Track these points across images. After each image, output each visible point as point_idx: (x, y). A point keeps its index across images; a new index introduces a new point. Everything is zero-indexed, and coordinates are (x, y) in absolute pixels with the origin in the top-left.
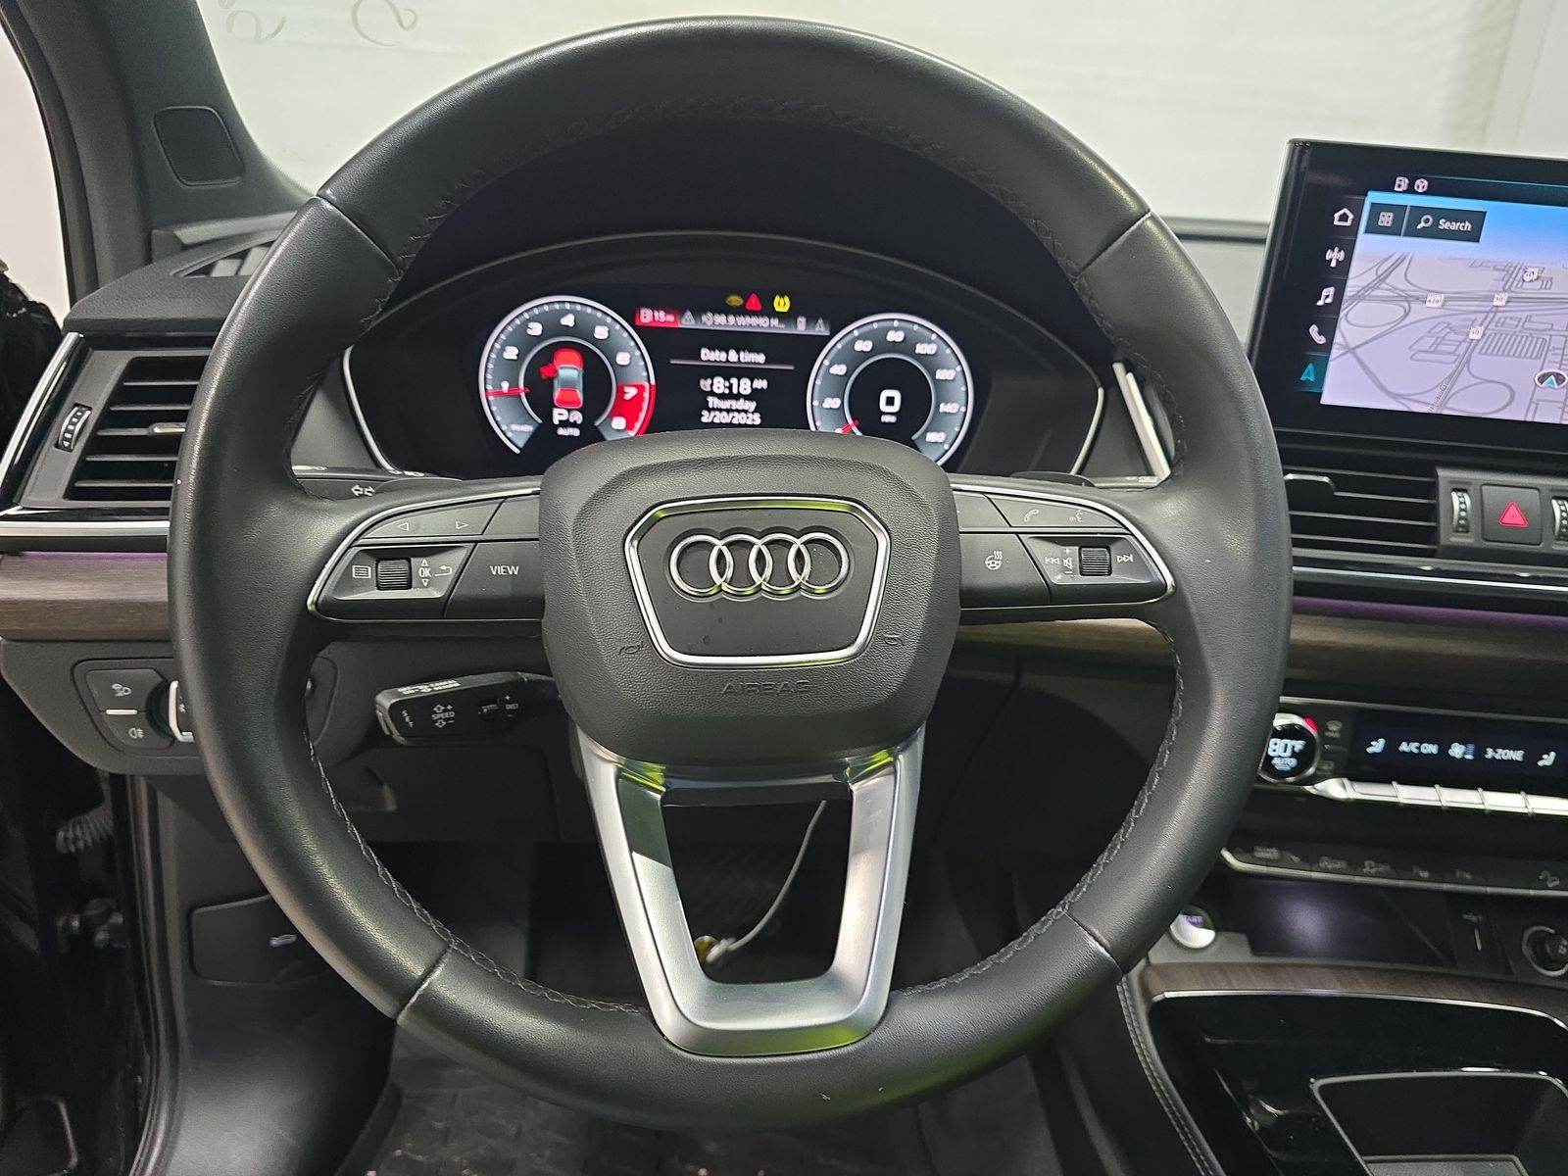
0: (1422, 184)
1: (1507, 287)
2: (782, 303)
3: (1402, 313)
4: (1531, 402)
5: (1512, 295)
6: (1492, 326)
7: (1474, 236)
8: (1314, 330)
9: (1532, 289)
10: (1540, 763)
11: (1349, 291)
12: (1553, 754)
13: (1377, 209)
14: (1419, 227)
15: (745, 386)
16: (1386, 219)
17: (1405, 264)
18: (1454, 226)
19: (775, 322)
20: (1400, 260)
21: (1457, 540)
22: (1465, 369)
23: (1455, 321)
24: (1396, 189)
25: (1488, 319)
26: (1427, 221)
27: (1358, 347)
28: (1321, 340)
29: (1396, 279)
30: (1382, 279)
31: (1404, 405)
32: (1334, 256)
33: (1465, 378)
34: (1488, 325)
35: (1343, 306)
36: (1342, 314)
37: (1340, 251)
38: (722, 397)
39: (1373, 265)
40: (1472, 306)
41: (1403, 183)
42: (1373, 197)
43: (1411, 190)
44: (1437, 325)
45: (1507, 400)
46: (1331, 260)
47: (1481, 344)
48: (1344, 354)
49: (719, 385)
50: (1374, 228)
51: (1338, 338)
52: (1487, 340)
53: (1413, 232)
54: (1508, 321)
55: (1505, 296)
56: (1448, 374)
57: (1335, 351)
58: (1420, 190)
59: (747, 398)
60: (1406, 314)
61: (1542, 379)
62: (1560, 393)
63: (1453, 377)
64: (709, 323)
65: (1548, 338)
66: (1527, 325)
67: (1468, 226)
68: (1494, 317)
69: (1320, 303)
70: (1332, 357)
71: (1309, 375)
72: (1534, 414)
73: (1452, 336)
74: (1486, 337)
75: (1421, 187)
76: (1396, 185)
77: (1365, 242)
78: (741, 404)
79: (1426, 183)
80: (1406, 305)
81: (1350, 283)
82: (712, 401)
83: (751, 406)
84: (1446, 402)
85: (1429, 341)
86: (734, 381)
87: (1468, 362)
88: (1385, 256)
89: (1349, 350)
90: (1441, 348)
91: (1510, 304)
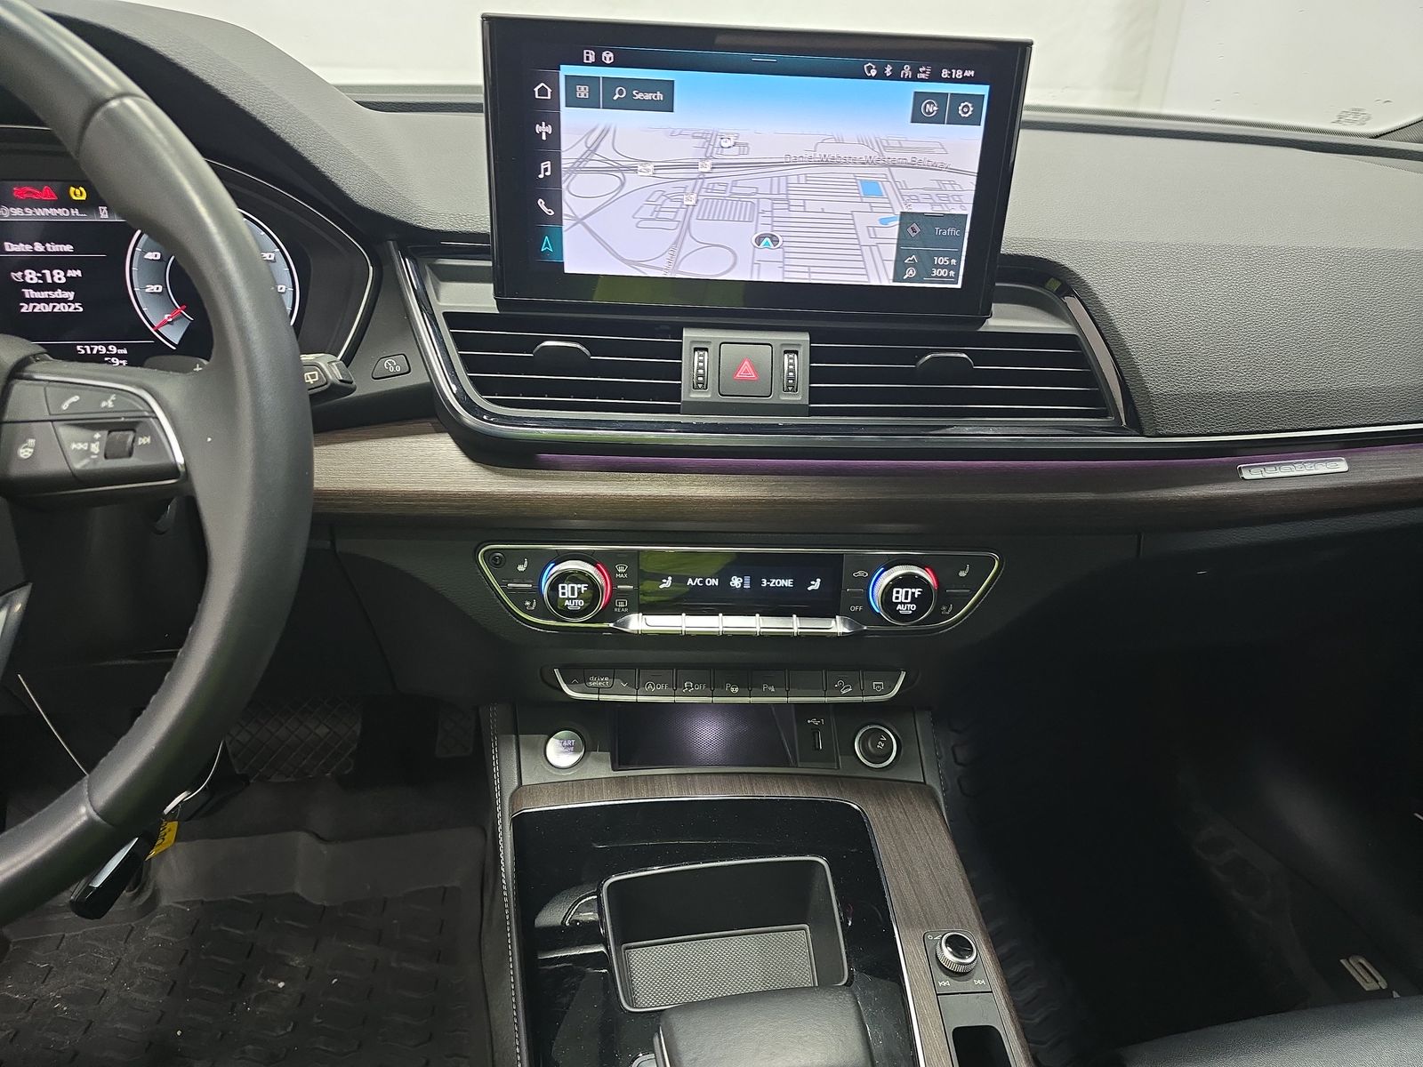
0: (608, 56)
1: (708, 155)
2: (78, 192)
3: (619, 184)
4: (753, 263)
5: (715, 161)
6: (703, 192)
7: (667, 106)
8: (541, 203)
9: (732, 155)
10: (809, 589)
11: (565, 164)
12: (819, 580)
13: (572, 81)
14: (615, 98)
15: (59, 276)
16: (583, 92)
17: (610, 135)
18: (648, 96)
19: (75, 212)
20: (605, 132)
21: (697, 396)
22: (688, 235)
23: (669, 188)
24: (585, 61)
25: (698, 187)
26: (621, 92)
27: (585, 217)
28: (550, 212)
29: (605, 150)
30: (592, 150)
31: (640, 271)
32: (543, 129)
33: (689, 245)
34: (699, 191)
35: (563, 179)
36: (564, 186)
37: (546, 125)
38: (36, 287)
39: (582, 136)
40: (681, 173)
41: (590, 55)
42: (566, 70)
43: (599, 62)
44: (652, 195)
45: (731, 263)
46: (541, 133)
47: (697, 208)
48: (574, 225)
49: (31, 276)
50: (573, 102)
51: (565, 210)
52: (701, 206)
53: (611, 104)
54: (717, 187)
55: (709, 163)
56: (673, 240)
57: (566, 224)
58: (608, 62)
59: (64, 287)
60: (623, 184)
61: (759, 240)
62: (776, 254)
63: (678, 243)
64: (6, 215)
65: (755, 201)
66: (735, 190)
67: (660, 96)
68: (702, 183)
69: (541, 176)
70: (564, 228)
71: (546, 246)
72: (759, 274)
73: (668, 204)
74: (699, 203)
75: (608, 59)
76: (585, 58)
77: (569, 116)
78: (59, 294)
79: (611, 55)
80: (619, 175)
81: (564, 155)
82: (29, 293)
83: (71, 295)
84: (678, 267)
85: (647, 211)
86: (47, 272)
87: (689, 227)
88: (592, 128)
89: (579, 221)
90: (661, 215)
91: (715, 170)
